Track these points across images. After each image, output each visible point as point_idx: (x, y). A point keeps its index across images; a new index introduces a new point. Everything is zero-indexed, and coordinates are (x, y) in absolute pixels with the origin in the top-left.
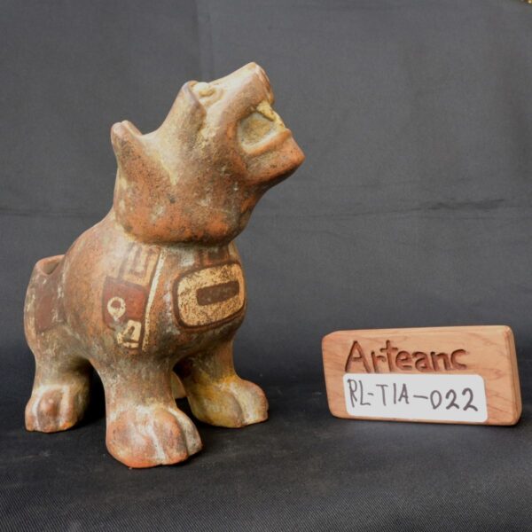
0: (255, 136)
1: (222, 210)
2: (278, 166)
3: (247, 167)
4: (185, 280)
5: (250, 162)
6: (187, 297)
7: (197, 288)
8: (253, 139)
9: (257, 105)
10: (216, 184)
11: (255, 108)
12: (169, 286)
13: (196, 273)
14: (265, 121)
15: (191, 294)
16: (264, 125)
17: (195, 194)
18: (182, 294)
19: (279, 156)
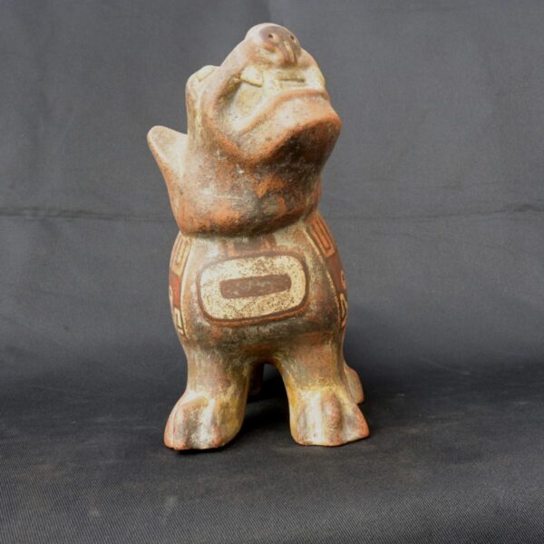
0: (247, 110)
1: (229, 197)
2: (274, 138)
3: (239, 146)
4: (208, 271)
5: (241, 140)
6: (209, 288)
7: (221, 280)
8: (246, 112)
9: (240, 74)
10: (216, 170)
11: (239, 78)
12: (194, 277)
13: (219, 265)
14: (254, 88)
15: (214, 285)
16: (254, 94)
17: (199, 183)
18: (205, 285)
19: (271, 125)
